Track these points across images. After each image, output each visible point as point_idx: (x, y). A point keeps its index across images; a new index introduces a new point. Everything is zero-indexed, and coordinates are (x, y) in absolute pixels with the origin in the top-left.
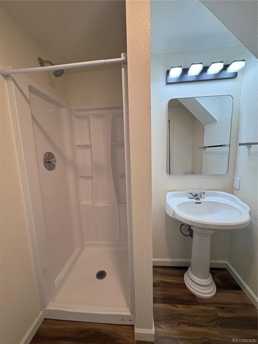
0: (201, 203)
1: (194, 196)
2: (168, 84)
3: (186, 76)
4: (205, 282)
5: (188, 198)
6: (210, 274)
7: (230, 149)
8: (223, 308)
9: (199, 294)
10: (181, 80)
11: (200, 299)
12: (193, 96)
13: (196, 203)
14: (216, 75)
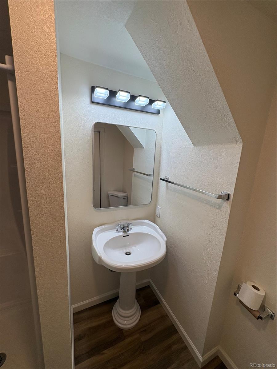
0: (128, 236)
1: (122, 228)
2: (93, 102)
3: (113, 99)
4: (132, 312)
5: (116, 232)
6: (136, 300)
7: (154, 178)
8: (145, 331)
9: (126, 327)
10: (108, 103)
11: (127, 330)
12: (128, 125)
13: (124, 237)
14: (143, 107)
